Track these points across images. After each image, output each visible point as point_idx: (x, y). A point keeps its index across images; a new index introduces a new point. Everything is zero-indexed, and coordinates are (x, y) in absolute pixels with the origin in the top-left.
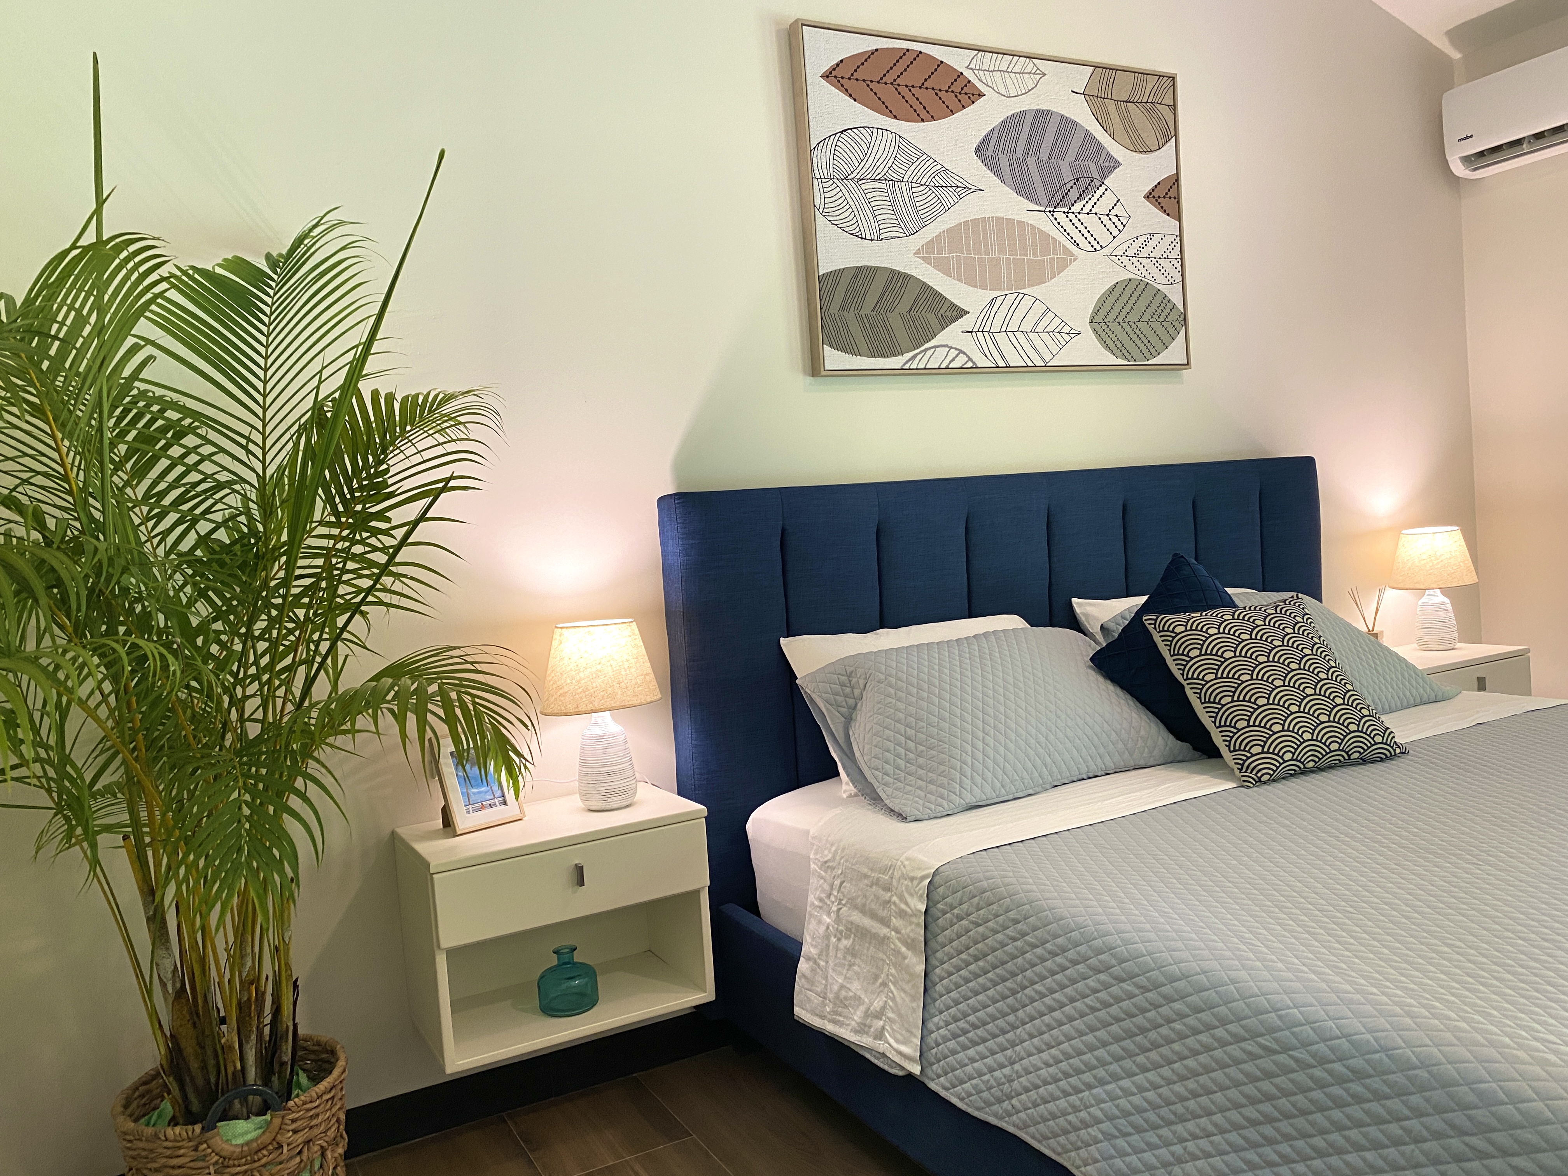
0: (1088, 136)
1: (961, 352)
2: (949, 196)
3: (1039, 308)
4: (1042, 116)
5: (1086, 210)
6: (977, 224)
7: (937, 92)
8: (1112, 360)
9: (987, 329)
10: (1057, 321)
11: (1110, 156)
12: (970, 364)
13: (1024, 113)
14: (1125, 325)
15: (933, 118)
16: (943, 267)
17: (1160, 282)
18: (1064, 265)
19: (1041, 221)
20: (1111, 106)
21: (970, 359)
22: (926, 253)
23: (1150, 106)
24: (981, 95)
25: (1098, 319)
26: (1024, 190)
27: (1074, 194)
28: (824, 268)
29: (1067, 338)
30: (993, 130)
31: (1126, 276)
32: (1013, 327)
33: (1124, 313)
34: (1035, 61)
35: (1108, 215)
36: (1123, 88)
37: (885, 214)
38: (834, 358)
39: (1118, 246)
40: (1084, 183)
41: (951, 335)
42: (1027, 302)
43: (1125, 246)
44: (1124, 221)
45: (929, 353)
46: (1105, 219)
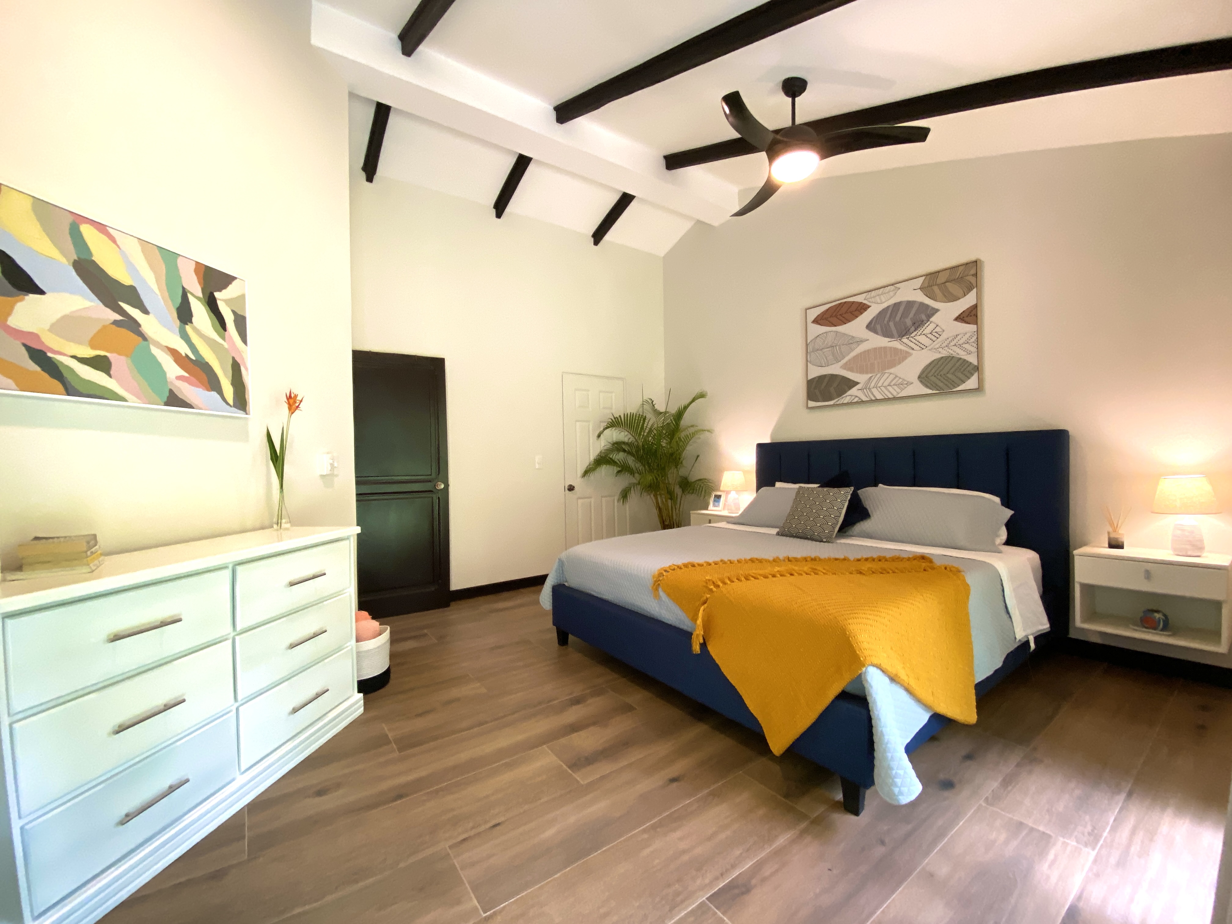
0: (922, 304)
1: (856, 396)
2: (853, 346)
3: (892, 377)
4: (897, 305)
5: (918, 334)
6: (868, 352)
7: (851, 313)
8: (930, 391)
9: (868, 387)
10: (901, 380)
11: (933, 309)
12: (860, 400)
13: (888, 307)
14: (939, 377)
15: (850, 321)
16: (851, 370)
17: (963, 355)
18: (905, 358)
19: (896, 344)
20: (936, 288)
21: (860, 398)
22: (845, 367)
23: (960, 280)
24: (869, 307)
25: (924, 375)
26: (887, 334)
27: (913, 329)
28: (809, 378)
29: (906, 385)
30: (874, 317)
31: (938, 356)
32: (880, 384)
33: (937, 372)
34: (895, 285)
35: (931, 333)
36: (942, 279)
37: (831, 357)
38: (812, 404)
39: (936, 344)
40: (917, 324)
41: (854, 391)
42: (886, 375)
43: (940, 344)
44: (940, 334)
45: (844, 398)
46: (930, 336)
